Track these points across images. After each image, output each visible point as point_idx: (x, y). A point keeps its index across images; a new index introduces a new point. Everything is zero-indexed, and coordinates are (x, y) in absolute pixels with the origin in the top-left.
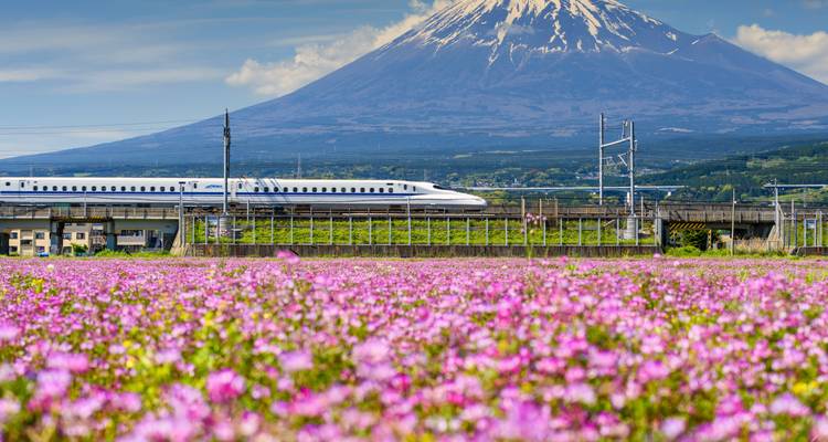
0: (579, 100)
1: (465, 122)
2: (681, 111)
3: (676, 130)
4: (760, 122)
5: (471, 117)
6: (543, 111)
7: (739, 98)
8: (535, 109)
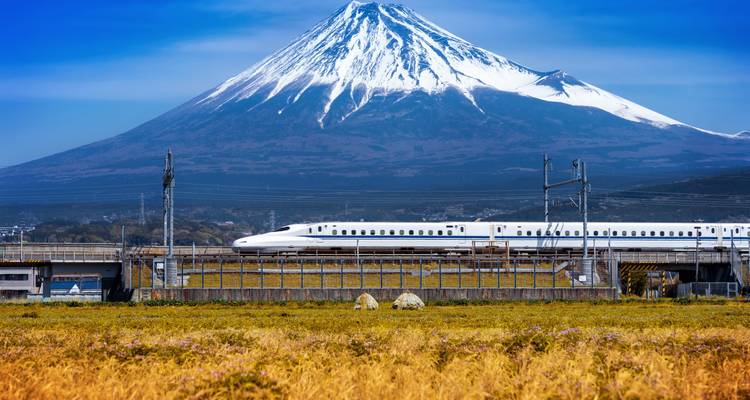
0: (421, 139)
1: (306, 162)
2: (526, 150)
3: (521, 169)
4: (609, 161)
5: (311, 157)
6: (384, 150)
7: (586, 137)
8: (376, 148)
